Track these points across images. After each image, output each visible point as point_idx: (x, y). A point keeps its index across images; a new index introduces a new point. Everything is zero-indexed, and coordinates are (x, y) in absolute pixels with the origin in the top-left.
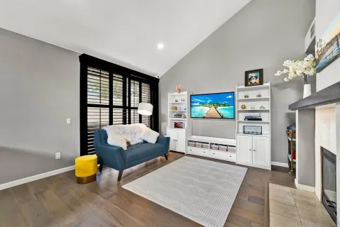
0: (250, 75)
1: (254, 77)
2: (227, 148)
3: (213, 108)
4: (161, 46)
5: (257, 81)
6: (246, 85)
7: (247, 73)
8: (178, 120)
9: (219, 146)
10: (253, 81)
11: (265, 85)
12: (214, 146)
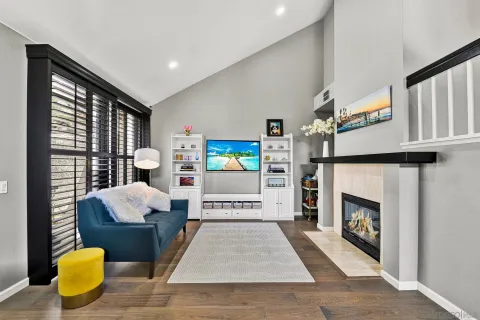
0: (272, 124)
1: (275, 128)
2: (252, 204)
3: (234, 158)
4: (173, 65)
5: (279, 131)
6: (269, 134)
7: (269, 121)
8: (187, 174)
9: (242, 204)
10: (275, 131)
11: (285, 136)
12: (237, 204)
